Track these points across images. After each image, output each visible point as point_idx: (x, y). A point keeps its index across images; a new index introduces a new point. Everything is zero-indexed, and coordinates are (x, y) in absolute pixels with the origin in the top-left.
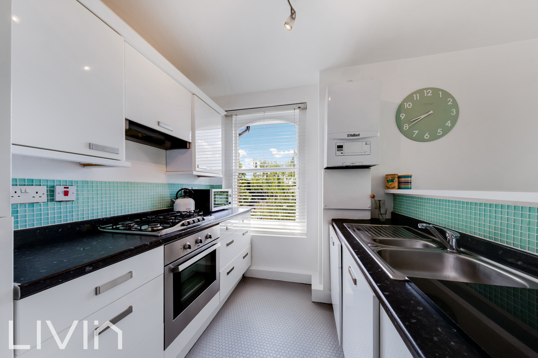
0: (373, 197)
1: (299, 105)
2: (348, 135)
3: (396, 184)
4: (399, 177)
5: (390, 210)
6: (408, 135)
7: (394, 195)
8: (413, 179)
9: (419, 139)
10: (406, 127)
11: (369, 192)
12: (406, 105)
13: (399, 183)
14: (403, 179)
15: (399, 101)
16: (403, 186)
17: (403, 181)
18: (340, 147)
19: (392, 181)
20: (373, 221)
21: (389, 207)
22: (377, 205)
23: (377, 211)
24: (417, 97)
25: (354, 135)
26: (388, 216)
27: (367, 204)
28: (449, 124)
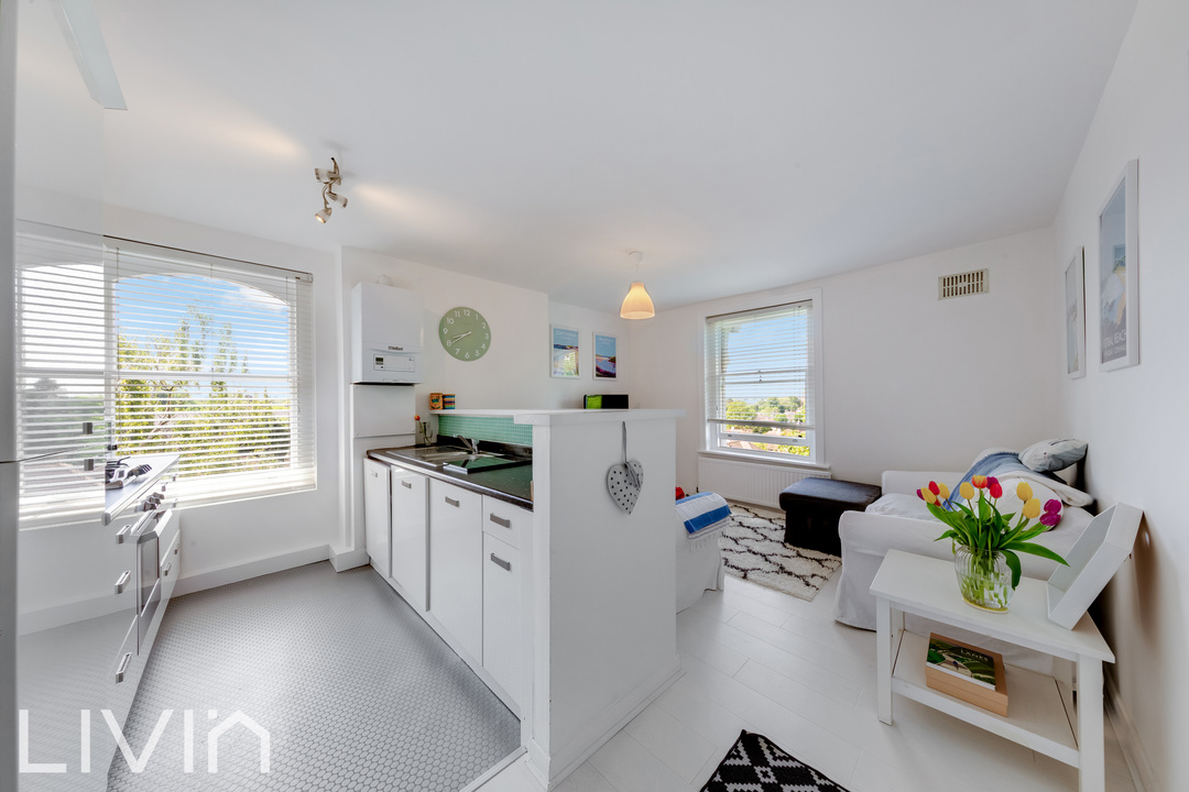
0: (418, 419)
1: (298, 275)
2: (390, 348)
3: (441, 404)
4: (444, 397)
5: (436, 433)
6: (451, 351)
7: (439, 416)
8: (456, 399)
9: (460, 357)
10: (449, 343)
11: (413, 414)
12: (450, 321)
13: (444, 403)
14: (447, 399)
15: (442, 313)
16: (447, 406)
17: (447, 401)
18: (380, 360)
19: (437, 400)
20: (417, 446)
21: (434, 429)
22: (423, 428)
23: (423, 435)
24: (457, 314)
25: (397, 348)
26: (434, 440)
27: (412, 427)
28: (483, 346)
